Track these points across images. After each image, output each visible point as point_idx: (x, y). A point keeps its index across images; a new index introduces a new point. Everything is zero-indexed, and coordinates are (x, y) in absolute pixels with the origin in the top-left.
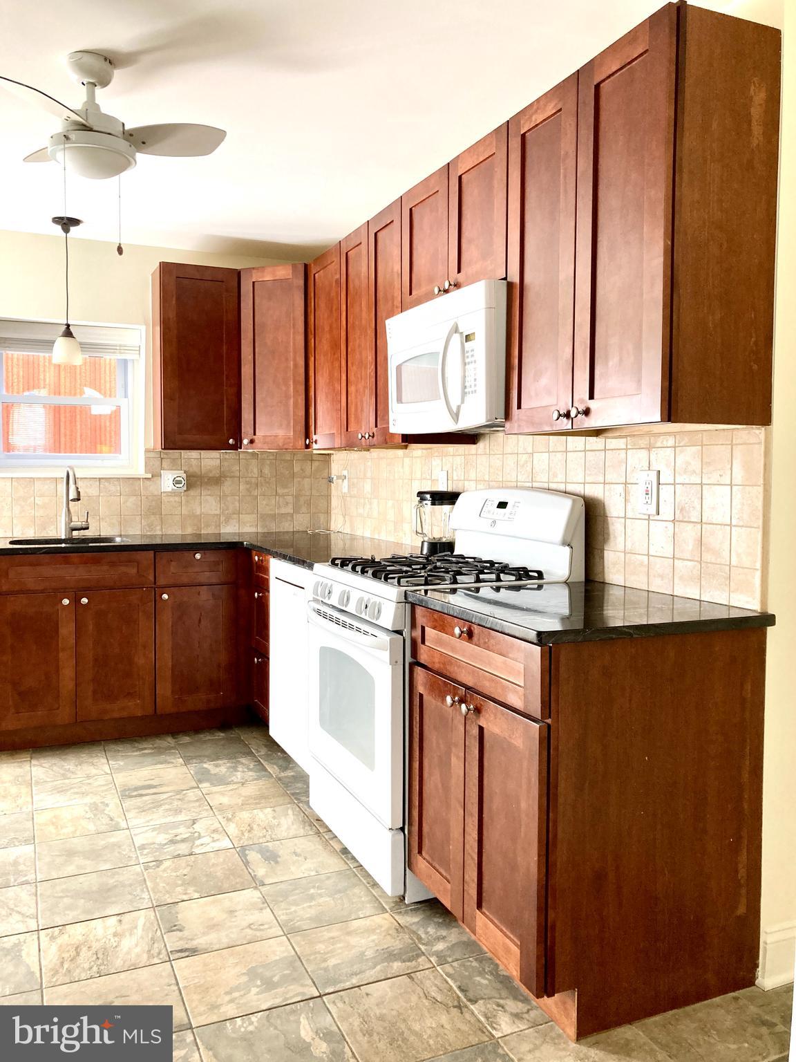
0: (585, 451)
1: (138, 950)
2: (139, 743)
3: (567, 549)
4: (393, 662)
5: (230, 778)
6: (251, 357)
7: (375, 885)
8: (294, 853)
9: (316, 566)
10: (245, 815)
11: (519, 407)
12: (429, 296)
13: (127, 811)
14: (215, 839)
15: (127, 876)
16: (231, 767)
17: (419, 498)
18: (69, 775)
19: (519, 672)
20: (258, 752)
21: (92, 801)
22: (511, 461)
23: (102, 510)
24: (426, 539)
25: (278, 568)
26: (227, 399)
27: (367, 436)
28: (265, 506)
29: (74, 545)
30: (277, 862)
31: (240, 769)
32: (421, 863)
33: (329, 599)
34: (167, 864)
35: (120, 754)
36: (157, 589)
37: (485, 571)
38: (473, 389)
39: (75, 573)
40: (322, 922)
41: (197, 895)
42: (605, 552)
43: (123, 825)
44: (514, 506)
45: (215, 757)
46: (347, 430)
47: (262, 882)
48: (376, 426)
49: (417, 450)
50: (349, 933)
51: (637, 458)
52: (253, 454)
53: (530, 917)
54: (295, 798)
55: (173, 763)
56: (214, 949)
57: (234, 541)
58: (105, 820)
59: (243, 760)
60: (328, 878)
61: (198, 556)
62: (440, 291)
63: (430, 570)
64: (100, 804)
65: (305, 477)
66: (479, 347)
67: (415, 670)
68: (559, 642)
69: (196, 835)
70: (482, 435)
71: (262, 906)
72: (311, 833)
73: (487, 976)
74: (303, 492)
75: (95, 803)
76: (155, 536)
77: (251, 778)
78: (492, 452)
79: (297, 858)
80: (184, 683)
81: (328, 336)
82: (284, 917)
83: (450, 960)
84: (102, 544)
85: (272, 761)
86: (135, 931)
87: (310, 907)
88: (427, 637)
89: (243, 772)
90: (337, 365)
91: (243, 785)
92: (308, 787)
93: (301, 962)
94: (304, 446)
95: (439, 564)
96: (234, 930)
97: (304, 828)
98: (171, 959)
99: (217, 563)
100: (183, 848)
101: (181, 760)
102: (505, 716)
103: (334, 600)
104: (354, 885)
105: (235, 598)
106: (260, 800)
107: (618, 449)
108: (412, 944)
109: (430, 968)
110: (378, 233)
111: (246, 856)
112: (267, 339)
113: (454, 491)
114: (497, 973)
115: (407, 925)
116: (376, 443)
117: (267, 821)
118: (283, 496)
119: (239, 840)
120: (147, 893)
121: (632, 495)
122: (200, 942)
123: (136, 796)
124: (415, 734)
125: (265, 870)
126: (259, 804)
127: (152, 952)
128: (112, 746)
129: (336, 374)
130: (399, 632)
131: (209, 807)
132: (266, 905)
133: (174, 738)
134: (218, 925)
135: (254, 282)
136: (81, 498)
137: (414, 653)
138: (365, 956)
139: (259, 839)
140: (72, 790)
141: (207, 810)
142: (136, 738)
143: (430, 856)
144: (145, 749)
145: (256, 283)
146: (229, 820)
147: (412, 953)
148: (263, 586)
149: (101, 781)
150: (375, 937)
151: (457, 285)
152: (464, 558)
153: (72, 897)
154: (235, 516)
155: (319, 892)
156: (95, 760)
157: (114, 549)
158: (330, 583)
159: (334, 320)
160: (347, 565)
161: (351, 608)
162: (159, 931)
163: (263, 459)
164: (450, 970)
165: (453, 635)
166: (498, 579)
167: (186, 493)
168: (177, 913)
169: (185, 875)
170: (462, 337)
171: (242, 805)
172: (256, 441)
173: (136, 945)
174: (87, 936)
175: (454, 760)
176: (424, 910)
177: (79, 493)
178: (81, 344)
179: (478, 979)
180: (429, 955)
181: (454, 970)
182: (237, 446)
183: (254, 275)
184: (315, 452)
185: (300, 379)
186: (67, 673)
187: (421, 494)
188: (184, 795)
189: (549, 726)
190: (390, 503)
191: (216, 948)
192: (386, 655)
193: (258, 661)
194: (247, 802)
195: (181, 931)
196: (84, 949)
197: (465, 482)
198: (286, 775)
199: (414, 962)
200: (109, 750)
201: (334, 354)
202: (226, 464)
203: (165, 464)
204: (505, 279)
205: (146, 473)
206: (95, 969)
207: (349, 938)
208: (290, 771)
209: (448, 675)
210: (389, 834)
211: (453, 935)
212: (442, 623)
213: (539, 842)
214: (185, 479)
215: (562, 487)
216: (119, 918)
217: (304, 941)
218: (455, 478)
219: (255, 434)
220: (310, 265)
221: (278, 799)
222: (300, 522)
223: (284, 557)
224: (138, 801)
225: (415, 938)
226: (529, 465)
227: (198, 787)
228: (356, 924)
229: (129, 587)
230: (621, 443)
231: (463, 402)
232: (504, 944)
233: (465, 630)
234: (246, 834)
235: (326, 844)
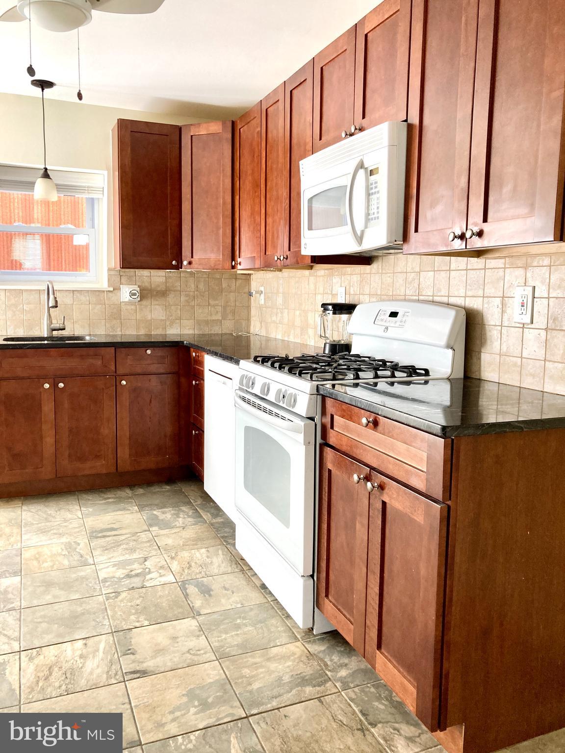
0: (466, 270)
1: (99, 671)
2: (104, 493)
3: (450, 352)
4: (307, 443)
5: (174, 523)
6: (189, 196)
7: (288, 616)
8: (224, 587)
9: (242, 362)
10: (185, 554)
11: (416, 231)
12: (338, 139)
13: (94, 549)
14: (162, 574)
15: (93, 604)
16: (174, 514)
17: (323, 309)
18: (51, 519)
19: (422, 459)
20: (196, 502)
21: (67, 540)
22: (400, 279)
23: (76, 315)
24: (328, 341)
25: (210, 363)
26: (171, 229)
27: (282, 258)
28: (201, 313)
29: (54, 342)
30: (210, 595)
31: (181, 516)
32: (328, 605)
33: (252, 389)
34: (123, 595)
35: (89, 502)
36: (118, 377)
37: (381, 368)
38: (376, 215)
39: (54, 363)
40: (247, 649)
41: (146, 623)
42: (482, 354)
43: (91, 561)
44: (404, 315)
45: (162, 506)
46: (265, 254)
47: (199, 612)
48: (289, 250)
49: (322, 269)
50: (269, 659)
51: (514, 276)
52: (191, 273)
53: (428, 666)
54: (224, 541)
55: (130, 510)
56: (160, 672)
57: (177, 340)
58: (77, 557)
59: (184, 508)
60: (251, 610)
61: (149, 352)
62: (346, 135)
63: (335, 368)
64: (73, 544)
65: (230, 292)
66: (382, 180)
67: (325, 450)
68: (461, 435)
69: (147, 570)
70: (376, 257)
71: (198, 633)
72: (236, 570)
73: (383, 702)
74: (229, 303)
75: (69, 543)
76: (116, 336)
77: (190, 523)
78: (383, 272)
79: (226, 592)
80: (139, 447)
81: (250, 178)
82: (217, 644)
83: (352, 685)
84: (75, 342)
85: (206, 510)
86: (97, 654)
87: (237, 635)
88: (335, 424)
89: (184, 518)
90: (257, 201)
91: (183, 529)
92: (234, 531)
93: (231, 684)
94: (230, 267)
95: (341, 362)
96: (176, 655)
97: (231, 566)
98: (126, 680)
99: (163, 357)
100: (136, 582)
101: (136, 507)
102: (408, 495)
103: (257, 390)
104: (273, 617)
105: (178, 385)
106: (196, 542)
107: (496, 268)
108: (320, 670)
109: (336, 693)
110: (293, 91)
111: (186, 589)
112: (202, 182)
113: (351, 303)
114: (391, 699)
115: (316, 652)
116: (289, 264)
117: (203, 559)
118: (214, 306)
119: (181, 576)
120: (108, 620)
121: (509, 307)
122: (149, 665)
123: (101, 537)
124: (324, 502)
125: (201, 602)
126: (196, 545)
127: (110, 673)
128: (85, 496)
129: (257, 208)
130: (312, 419)
131: (157, 547)
132: (202, 632)
133: (132, 490)
134: (163, 650)
135: (192, 136)
136: (58, 305)
137: (324, 435)
138: (283, 680)
139: (196, 575)
140: (52, 532)
141: (156, 549)
142: (103, 490)
143: (335, 599)
144: (109, 498)
145: (193, 137)
146: (172, 558)
147: (320, 679)
148: (199, 375)
149: (75, 524)
150: (290, 663)
151: (361, 130)
152: (361, 357)
153: (48, 623)
154: (178, 321)
155: (244, 622)
156: (71, 507)
157: (84, 346)
158: (253, 376)
159: (255, 165)
160: (267, 362)
161: (271, 397)
162: (116, 654)
163: (199, 277)
164: (354, 696)
165: (360, 423)
166: (393, 376)
167: (140, 303)
168: (131, 638)
169: (138, 605)
170: (366, 172)
171: (183, 545)
172: (193, 263)
173: (98, 666)
174: (59, 657)
175: (358, 526)
176: (328, 640)
177: (56, 302)
178: (57, 185)
179: (376, 704)
180: (335, 680)
181: (356, 695)
182: (179, 267)
183: (192, 130)
184: (239, 272)
185: (229, 213)
186: (49, 441)
187: (324, 306)
188: (138, 536)
189: (449, 507)
190: (298, 313)
191: (162, 670)
192: (301, 437)
193: (195, 433)
194: (187, 544)
195: (133, 654)
196: (56, 669)
197: (361, 296)
198: (217, 521)
199: (323, 687)
200: (81, 499)
201: (255, 192)
202: (170, 280)
203: (123, 280)
204: (406, 121)
205: (109, 287)
206: (64, 687)
207: (268, 664)
208: (219, 518)
209: (354, 456)
210: (301, 580)
211: (353, 663)
212: (349, 413)
213: (437, 604)
214: (139, 292)
215: (445, 300)
216: (84, 642)
217: (232, 665)
218: (352, 292)
219: (192, 257)
220: (237, 122)
221: (211, 541)
222: (227, 327)
223: (215, 354)
224: (102, 542)
225: (322, 665)
226: (417, 281)
227: (149, 530)
228: (275, 651)
229: (95, 375)
230: (500, 263)
231: (366, 227)
232: (402, 684)
233: (371, 420)
234: (186, 571)
235: (249, 580)
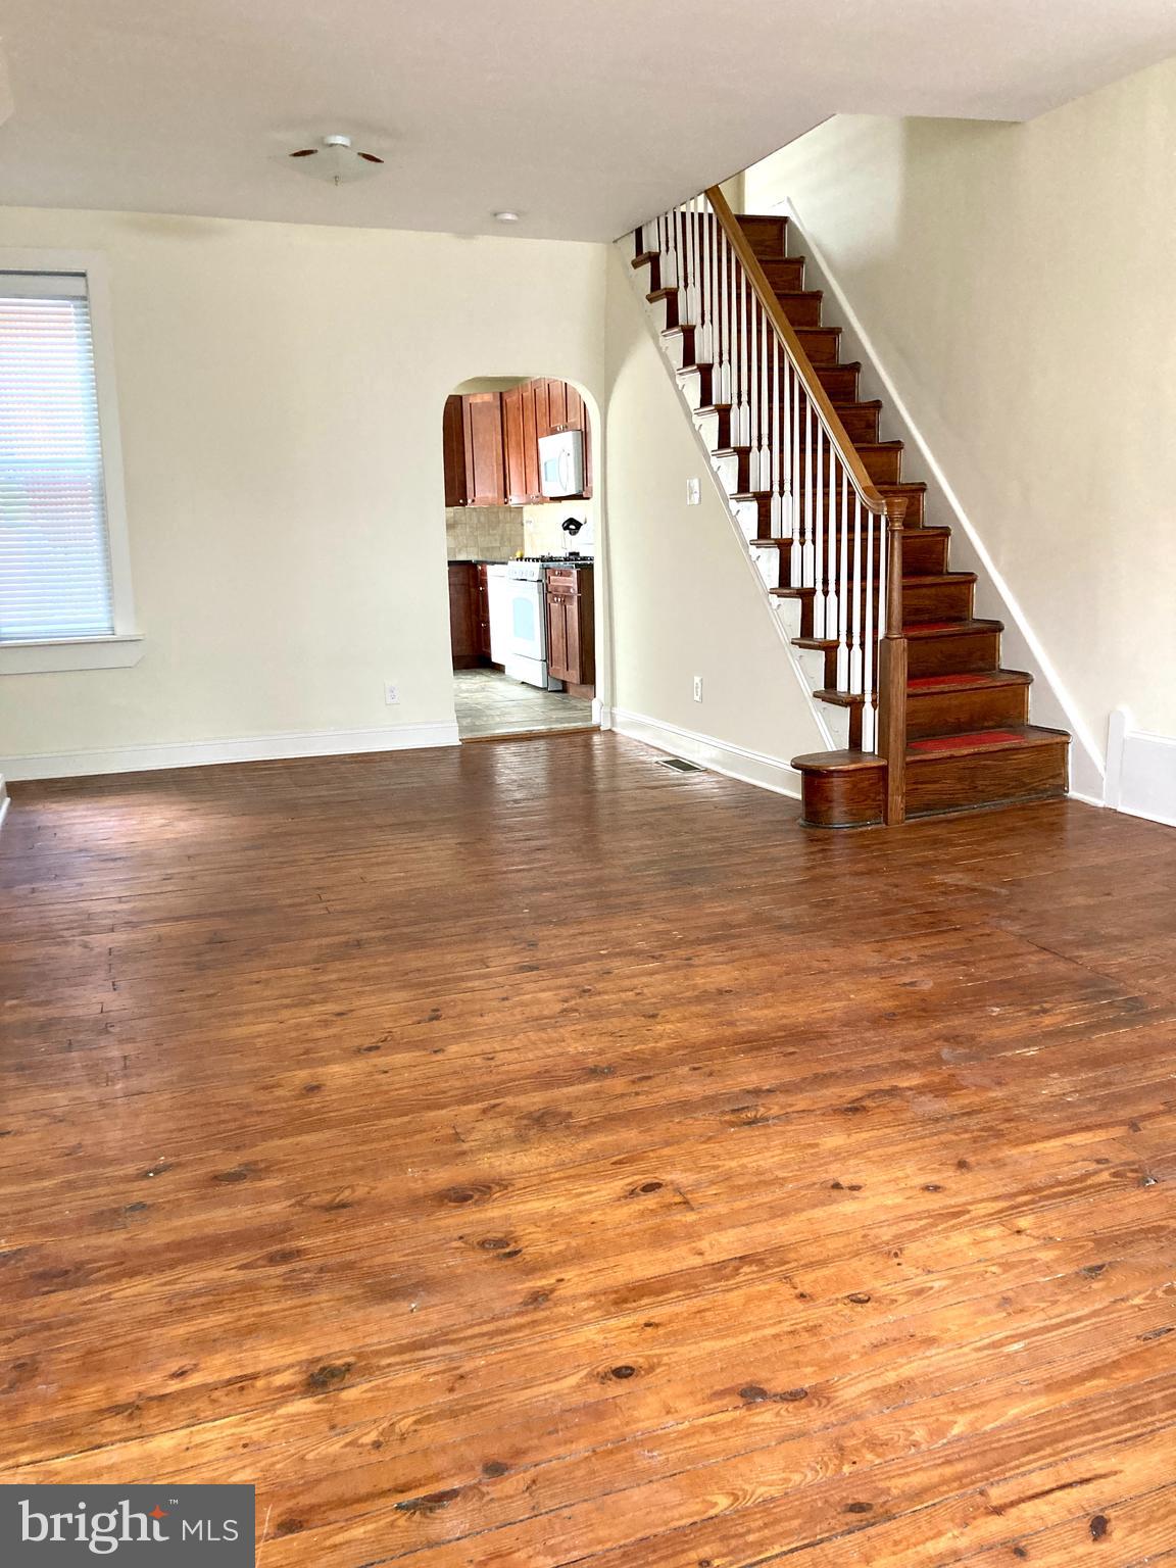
6: (471, 449)
25: (490, 569)
26: (458, 476)
27: (536, 497)
28: (483, 541)
48: (539, 492)
52: (474, 509)
57: (466, 560)
65: (507, 522)
67: (547, 595)
74: (506, 532)
81: (514, 438)
88: (550, 580)
94: (504, 503)
105: (469, 594)
110: (535, 390)
112: (479, 440)
124: (548, 620)
130: (541, 581)
137: (547, 588)
145: (471, 404)
148: (484, 583)
154: (464, 549)
159: (517, 430)
163: (480, 512)
172: (476, 500)
182: (465, 504)
183: (470, 398)
184: (512, 506)
185: (501, 462)
193: (484, 626)
201: (518, 449)
202: (457, 515)
204: (580, 430)
219: (475, 496)
220: (503, 393)
222: (505, 552)
223: (496, 564)
